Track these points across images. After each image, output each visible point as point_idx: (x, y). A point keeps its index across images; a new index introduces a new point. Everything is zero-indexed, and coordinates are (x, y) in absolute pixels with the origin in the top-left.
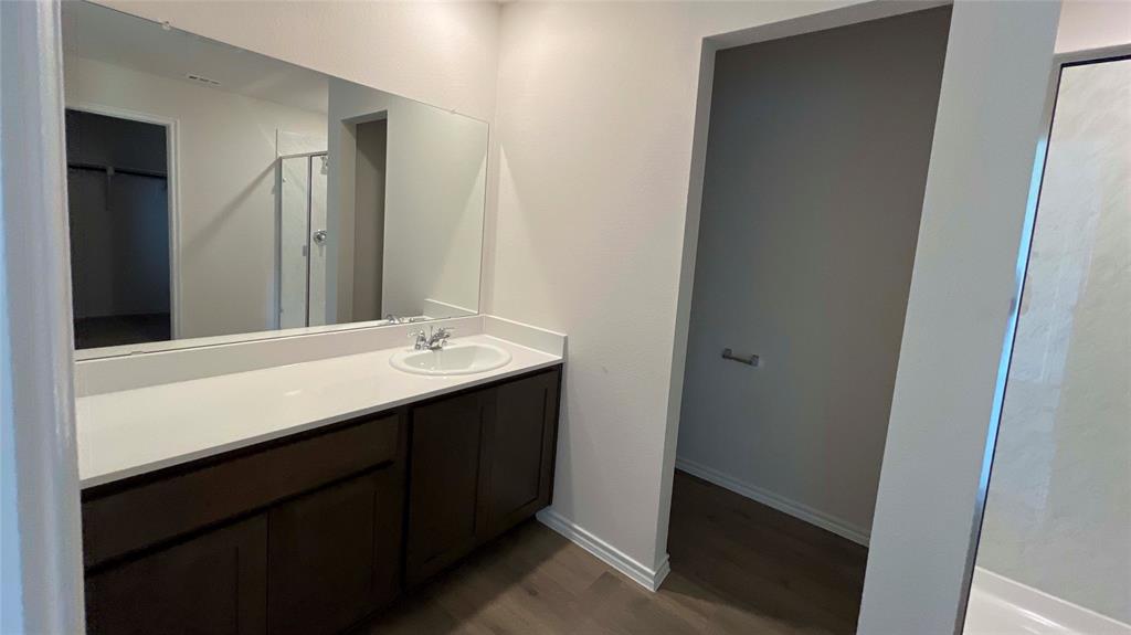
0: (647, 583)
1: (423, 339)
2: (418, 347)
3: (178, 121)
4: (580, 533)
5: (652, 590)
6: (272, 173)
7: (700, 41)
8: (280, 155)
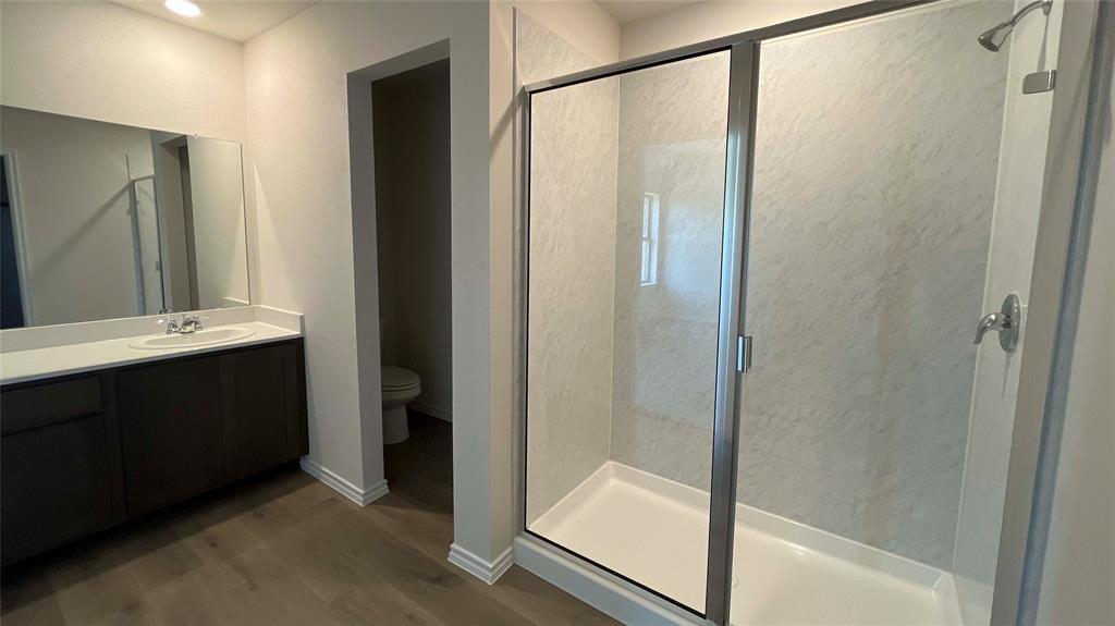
0: (359, 500)
1: (175, 326)
2: (169, 332)
3: (16, 151)
4: (327, 474)
5: (361, 505)
6: (127, 195)
7: (346, 76)
8: (133, 178)
